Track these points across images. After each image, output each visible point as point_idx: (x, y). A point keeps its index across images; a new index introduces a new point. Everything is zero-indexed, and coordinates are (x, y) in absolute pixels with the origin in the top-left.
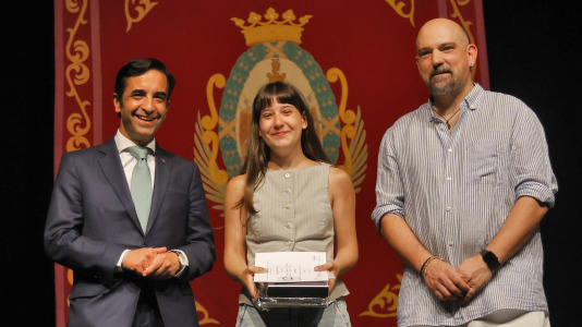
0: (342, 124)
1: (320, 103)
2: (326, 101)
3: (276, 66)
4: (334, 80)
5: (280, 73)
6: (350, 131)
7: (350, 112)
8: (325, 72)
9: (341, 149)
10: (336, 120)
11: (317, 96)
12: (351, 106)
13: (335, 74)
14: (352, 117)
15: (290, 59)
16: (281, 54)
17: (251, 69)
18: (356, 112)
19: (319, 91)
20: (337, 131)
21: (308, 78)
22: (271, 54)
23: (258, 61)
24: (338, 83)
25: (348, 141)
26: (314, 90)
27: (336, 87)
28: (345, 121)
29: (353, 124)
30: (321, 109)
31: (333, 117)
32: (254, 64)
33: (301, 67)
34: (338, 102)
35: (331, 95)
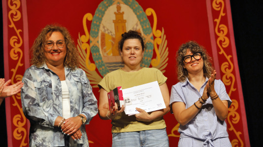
0: (155, 38)
1: (142, 27)
2: (146, 26)
3: (119, 8)
4: (149, 14)
5: (121, 11)
6: (159, 41)
7: (159, 31)
8: (145, 11)
9: (154, 50)
10: (151, 35)
11: (141, 23)
12: (159, 28)
13: (150, 11)
14: (160, 33)
15: (126, 4)
16: (121, 2)
17: (106, 10)
18: (161, 31)
19: (142, 20)
20: (152, 41)
21: (136, 14)
22: (116, 2)
23: (109, 6)
24: (152, 16)
25: (158, 46)
26: (139, 20)
27: (151, 18)
28: (155, 36)
29: (160, 37)
30: (143, 30)
31: (149, 34)
32: (107, 7)
33: (132, 8)
34: (152, 26)
35: (148, 22)
